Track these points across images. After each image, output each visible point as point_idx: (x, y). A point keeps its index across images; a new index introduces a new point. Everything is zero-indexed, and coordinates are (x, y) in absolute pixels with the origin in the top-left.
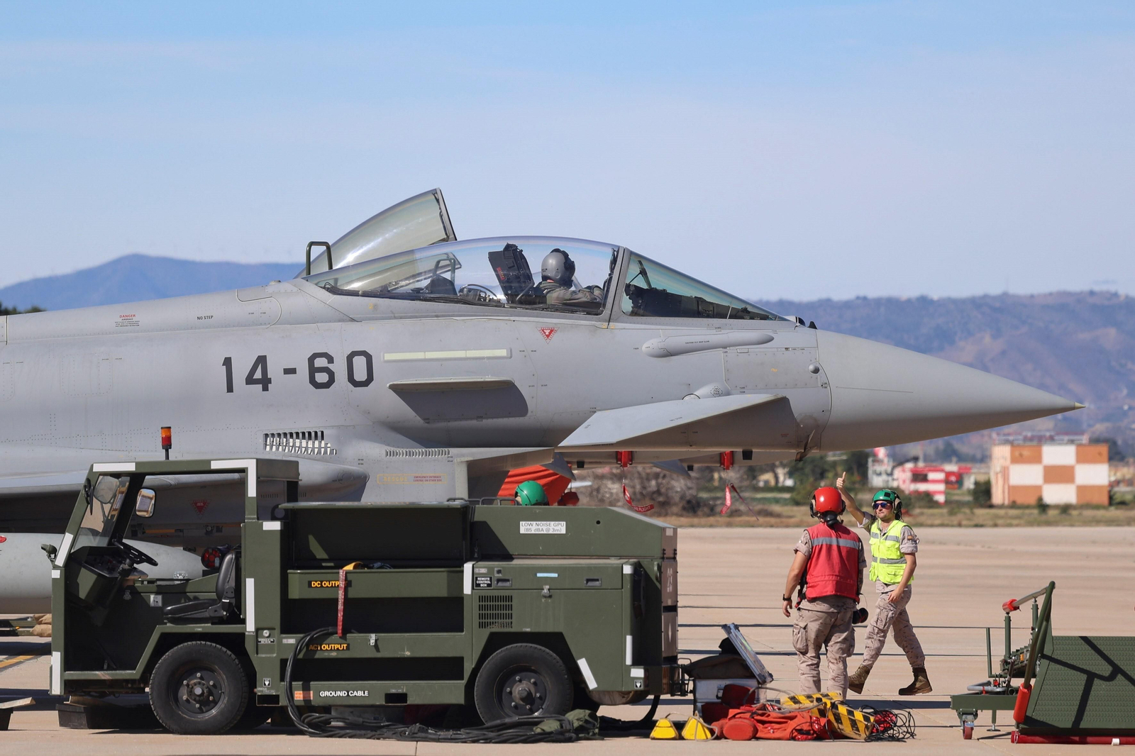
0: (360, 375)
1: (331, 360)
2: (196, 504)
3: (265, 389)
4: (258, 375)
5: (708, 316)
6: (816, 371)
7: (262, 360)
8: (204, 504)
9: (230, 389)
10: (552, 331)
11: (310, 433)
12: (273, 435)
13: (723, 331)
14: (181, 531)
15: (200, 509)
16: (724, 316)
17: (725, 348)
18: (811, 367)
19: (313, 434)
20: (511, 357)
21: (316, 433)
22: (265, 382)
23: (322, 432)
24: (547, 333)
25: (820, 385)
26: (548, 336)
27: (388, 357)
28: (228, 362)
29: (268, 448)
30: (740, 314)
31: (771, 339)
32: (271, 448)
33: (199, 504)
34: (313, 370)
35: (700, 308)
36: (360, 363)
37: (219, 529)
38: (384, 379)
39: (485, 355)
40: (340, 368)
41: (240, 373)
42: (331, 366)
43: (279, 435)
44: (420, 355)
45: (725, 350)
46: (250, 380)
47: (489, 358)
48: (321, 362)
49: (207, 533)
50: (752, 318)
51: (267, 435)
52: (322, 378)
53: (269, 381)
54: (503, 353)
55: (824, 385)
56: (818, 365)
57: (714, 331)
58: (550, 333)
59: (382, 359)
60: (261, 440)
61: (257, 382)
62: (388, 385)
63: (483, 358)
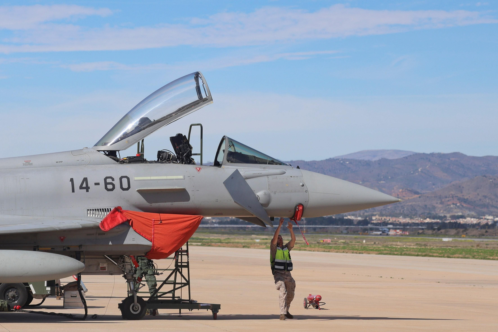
0: (125, 186)
1: (113, 179)
2: (60, 238)
3: (87, 191)
4: (84, 185)
5: (260, 163)
6: (303, 186)
7: (85, 180)
8: (64, 238)
9: (73, 191)
10: (200, 169)
11: (105, 209)
12: (91, 210)
13: (266, 169)
14: (53, 249)
15: (62, 240)
16: (266, 163)
17: (268, 176)
18: (301, 184)
19: (107, 210)
20: (185, 179)
21: (108, 209)
22: (87, 188)
23: (110, 209)
24: (198, 170)
25: (304, 191)
26: (199, 171)
27: (136, 178)
28: (72, 180)
29: (89, 215)
30: (271, 162)
31: (285, 173)
32: (90, 215)
33: (62, 238)
34: (106, 184)
35: (256, 160)
36: (125, 181)
37: (69, 248)
38: (135, 188)
39: (174, 178)
40: (117, 183)
41: (77, 184)
42: (113, 182)
43: (93, 210)
44: (149, 178)
45: (268, 177)
46: (81, 187)
47: (176, 179)
48: (109, 180)
49: (64, 249)
50: (276, 164)
51: (88, 210)
52: (110, 187)
53: (89, 188)
54: (181, 177)
55: (306, 191)
56: (303, 183)
57: (263, 169)
58: (199, 169)
59: (134, 179)
60: (86, 212)
61: (84, 188)
62: (136, 190)
63: (173, 179)
